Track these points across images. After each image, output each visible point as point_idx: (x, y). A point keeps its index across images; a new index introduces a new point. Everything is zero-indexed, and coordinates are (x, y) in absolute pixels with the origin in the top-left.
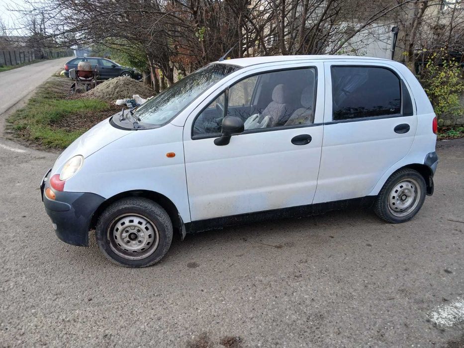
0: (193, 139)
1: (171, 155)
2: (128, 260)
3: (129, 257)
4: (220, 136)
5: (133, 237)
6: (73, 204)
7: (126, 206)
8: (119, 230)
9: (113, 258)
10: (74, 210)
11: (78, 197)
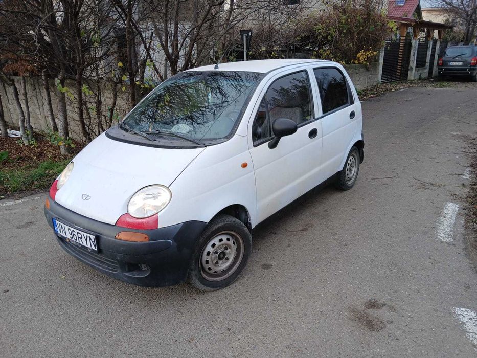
0: (255, 146)
1: (245, 165)
2: (218, 282)
3: (217, 279)
4: (272, 138)
5: (222, 256)
6: (174, 238)
7: (218, 225)
8: (211, 253)
9: (205, 285)
10: (176, 245)
11: (178, 230)
